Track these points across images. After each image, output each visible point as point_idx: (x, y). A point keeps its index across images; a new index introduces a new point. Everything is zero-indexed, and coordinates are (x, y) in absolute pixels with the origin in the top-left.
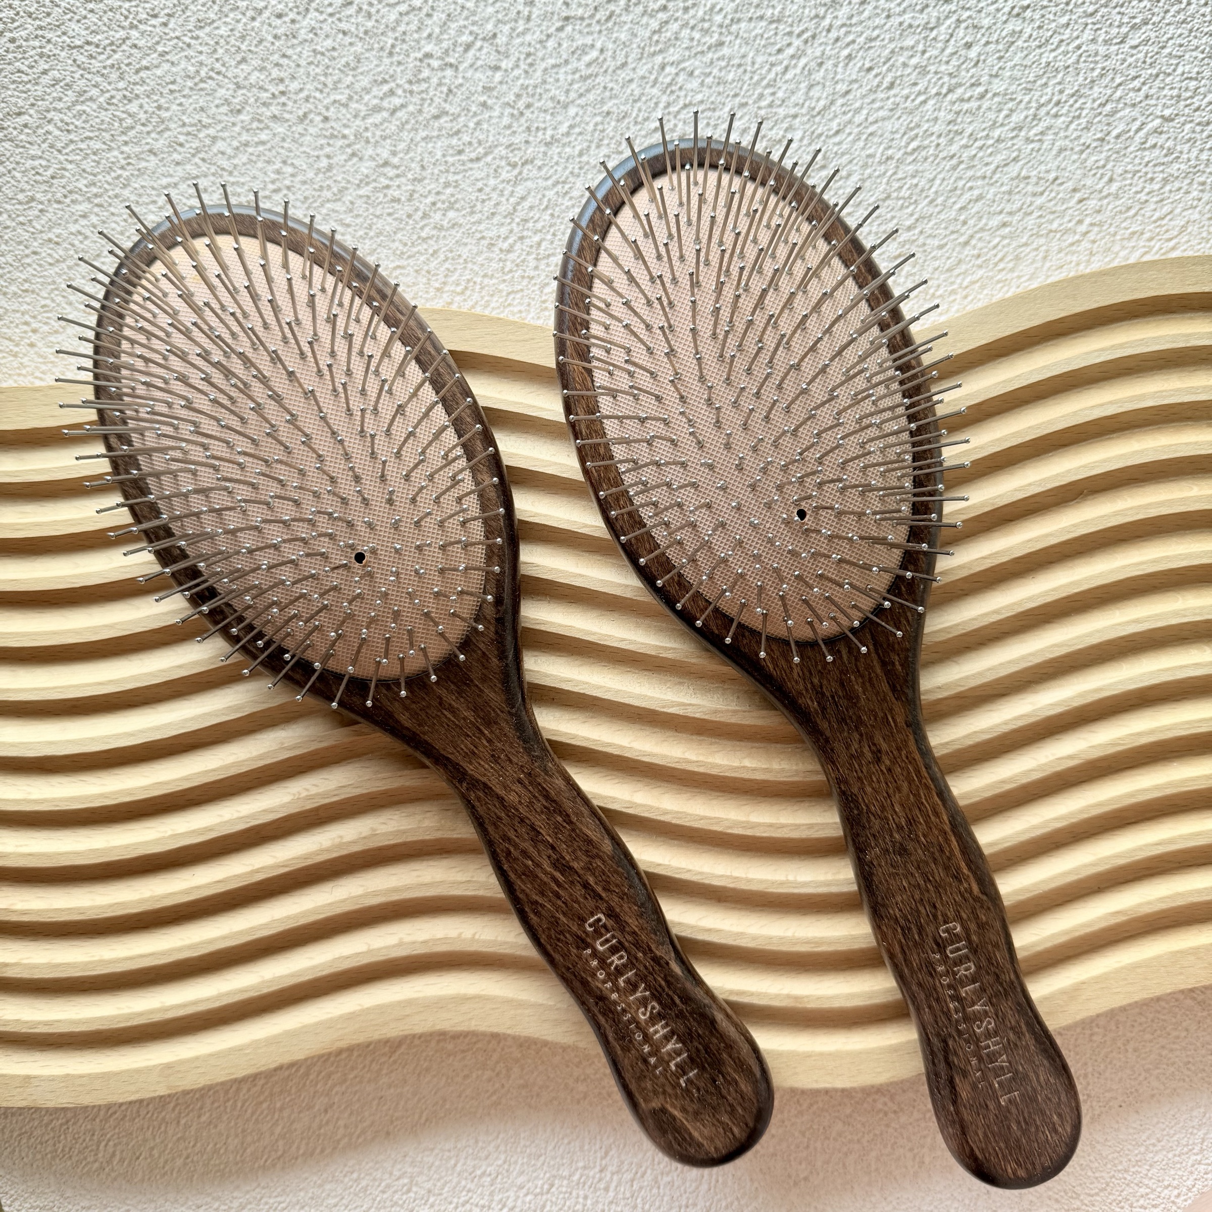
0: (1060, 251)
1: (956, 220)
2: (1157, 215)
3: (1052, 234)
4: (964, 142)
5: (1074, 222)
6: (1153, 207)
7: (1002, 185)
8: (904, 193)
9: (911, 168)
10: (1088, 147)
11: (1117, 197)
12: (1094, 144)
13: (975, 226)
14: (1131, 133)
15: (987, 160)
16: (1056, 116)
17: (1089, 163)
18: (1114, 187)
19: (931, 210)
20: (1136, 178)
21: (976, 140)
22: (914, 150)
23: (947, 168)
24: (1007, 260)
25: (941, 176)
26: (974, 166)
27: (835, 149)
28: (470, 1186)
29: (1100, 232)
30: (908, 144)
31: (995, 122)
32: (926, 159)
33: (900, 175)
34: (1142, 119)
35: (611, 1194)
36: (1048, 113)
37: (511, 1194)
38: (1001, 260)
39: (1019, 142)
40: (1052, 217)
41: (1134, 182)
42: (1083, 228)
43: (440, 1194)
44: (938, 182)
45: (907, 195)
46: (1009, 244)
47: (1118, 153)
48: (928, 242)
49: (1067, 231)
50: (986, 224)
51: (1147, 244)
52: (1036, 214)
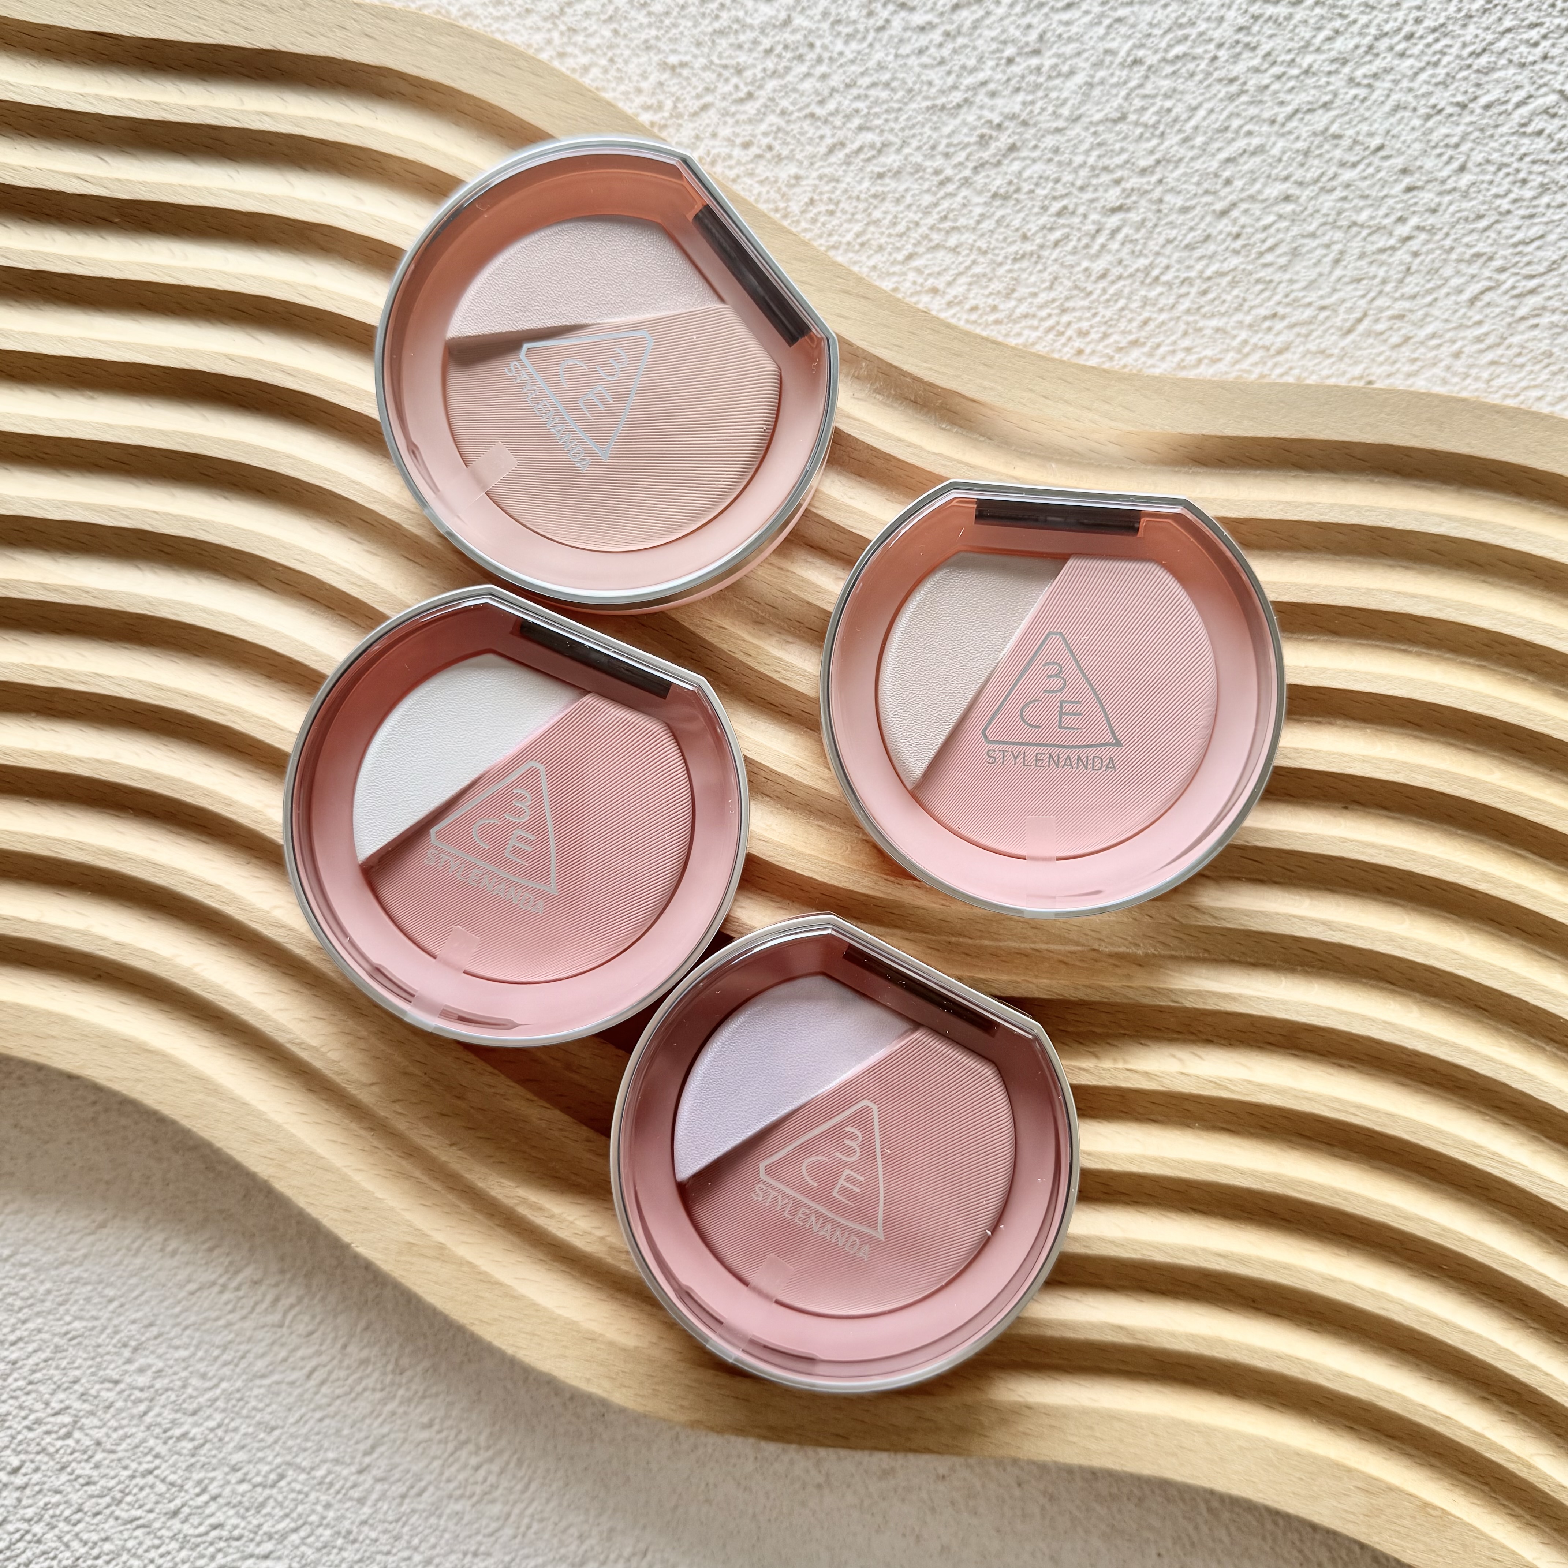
0: (1362, 256)
1: (1216, 175)
2: (1520, 236)
3: (1355, 229)
4: (1256, 62)
5: (1393, 218)
6: (1516, 222)
7: (1298, 138)
8: (1149, 117)
9: (1166, 84)
10: (1440, 111)
11: (1465, 195)
12: (1449, 110)
13: (1242, 190)
14: (1510, 107)
15: (1282, 96)
16: (1402, 55)
17: (1435, 137)
18: (1466, 179)
19: (1182, 151)
20: (1501, 174)
21: (1274, 63)
22: (1177, 57)
23: (1221, 95)
24: (1279, 251)
25: (1208, 106)
26: (1261, 102)
27: (1061, 29)
28: (162, 1449)
29: (1427, 242)
30: (1170, 46)
31: (1308, 44)
32: (1192, 75)
33: (1149, 89)
34: (1528, 89)
35: (366, 1510)
36: (1391, 48)
37: (219, 1474)
38: (1271, 249)
39: (1338, 82)
40: (1361, 203)
41: (1497, 180)
42: (1403, 230)
43: (113, 1452)
44: (1202, 113)
45: (1151, 122)
46: (1288, 229)
47: (1482, 130)
48: (1168, 198)
49: (1379, 229)
50: (1259, 192)
51: (1496, 276)
52: (1339, 193)
